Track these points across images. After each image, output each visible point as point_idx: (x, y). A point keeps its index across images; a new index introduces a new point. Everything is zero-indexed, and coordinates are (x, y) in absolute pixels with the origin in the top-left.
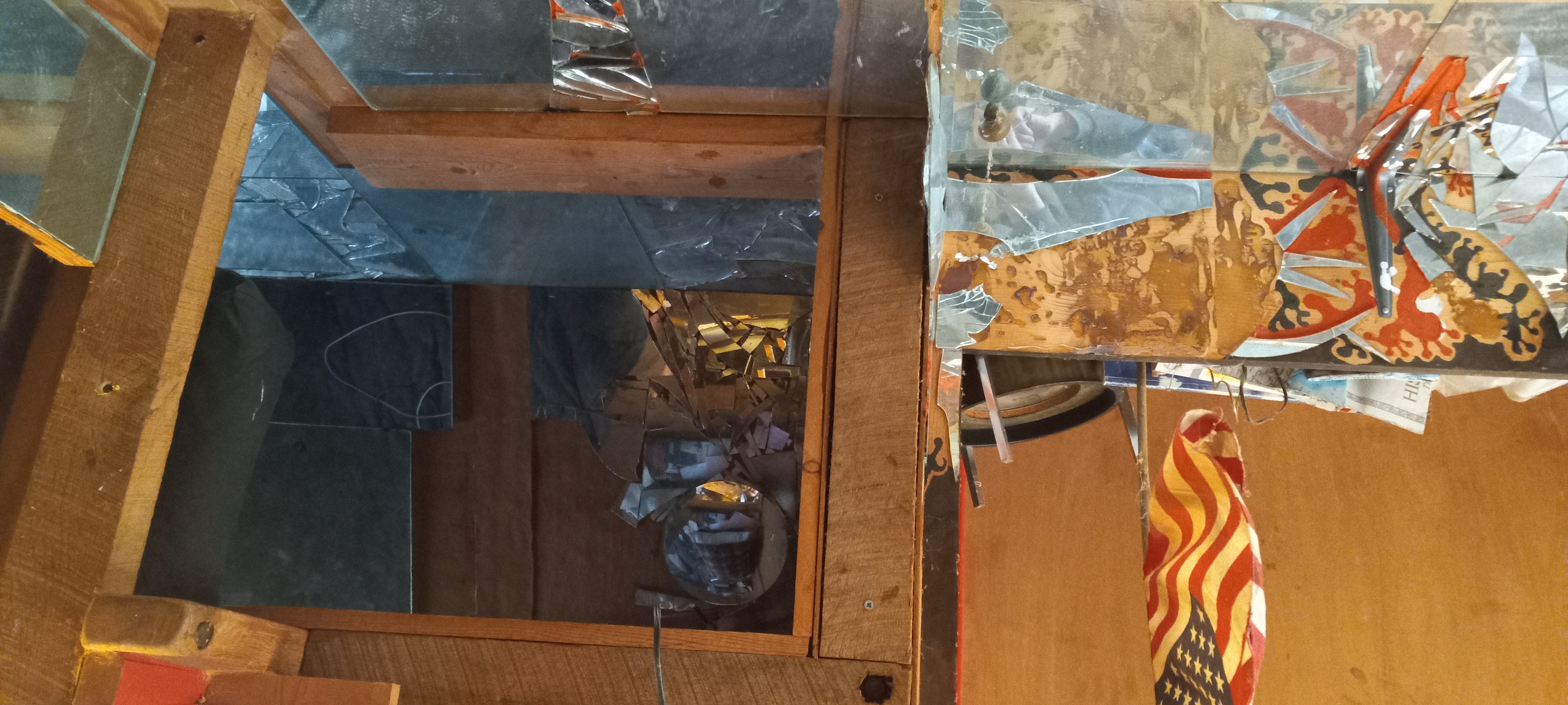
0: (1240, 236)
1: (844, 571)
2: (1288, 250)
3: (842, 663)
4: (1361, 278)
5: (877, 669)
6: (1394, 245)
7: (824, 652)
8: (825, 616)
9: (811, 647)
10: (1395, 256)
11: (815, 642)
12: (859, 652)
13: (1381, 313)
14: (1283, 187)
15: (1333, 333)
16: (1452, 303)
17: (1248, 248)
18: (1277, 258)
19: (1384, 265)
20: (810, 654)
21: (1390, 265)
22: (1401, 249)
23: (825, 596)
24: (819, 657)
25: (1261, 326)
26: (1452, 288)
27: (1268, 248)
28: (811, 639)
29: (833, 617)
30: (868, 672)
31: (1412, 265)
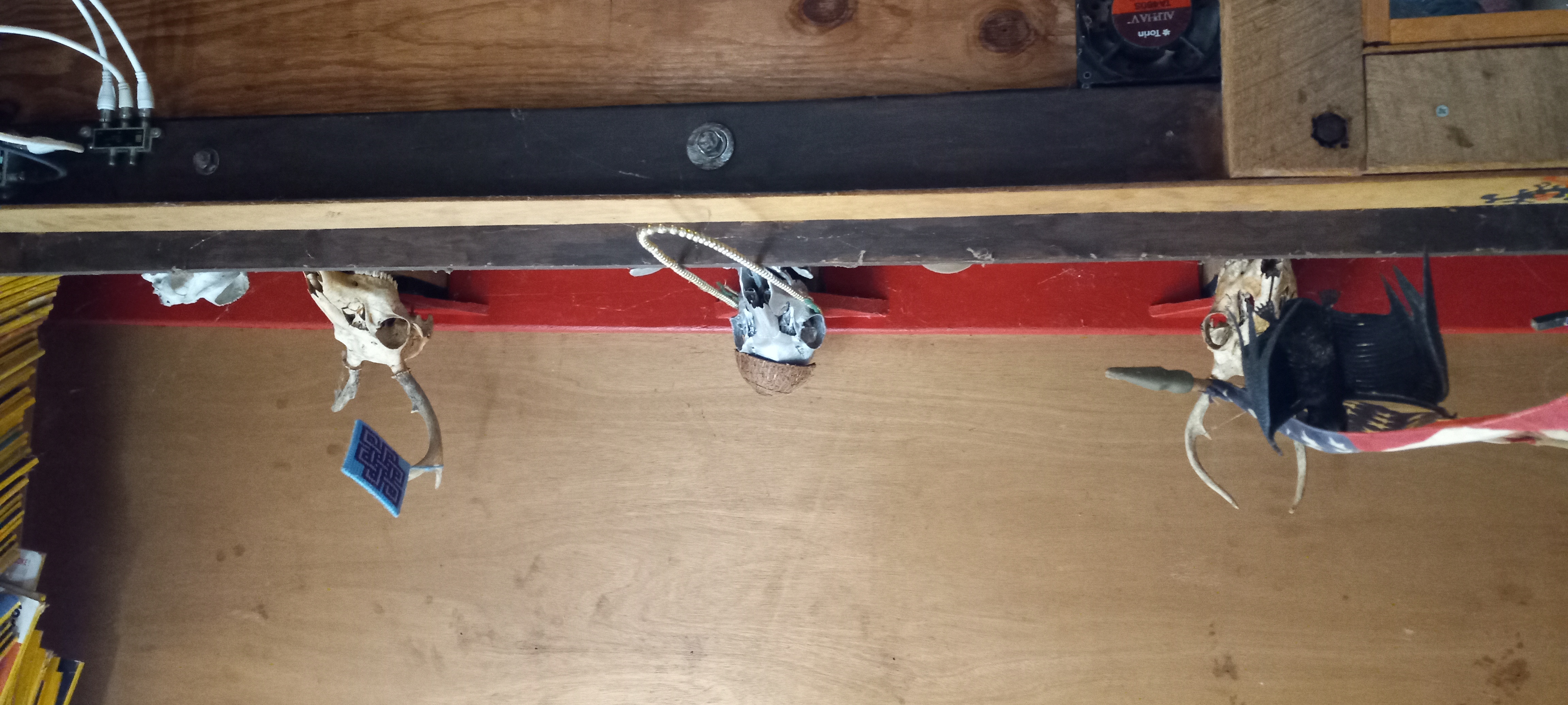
1: (1487, 75)
3: (1359, 86)
5: (1356, 127)
7: (1372, 61)
8: (1421, 58)
9: (1376, 44)
11: (1382, 49)
12: (1377, 105)
20: (1365, 45)
23: (1448, 55)
24: (1364, 56)
28: (1387, 44)
29: (1421, 68)
30: (1350, 119)
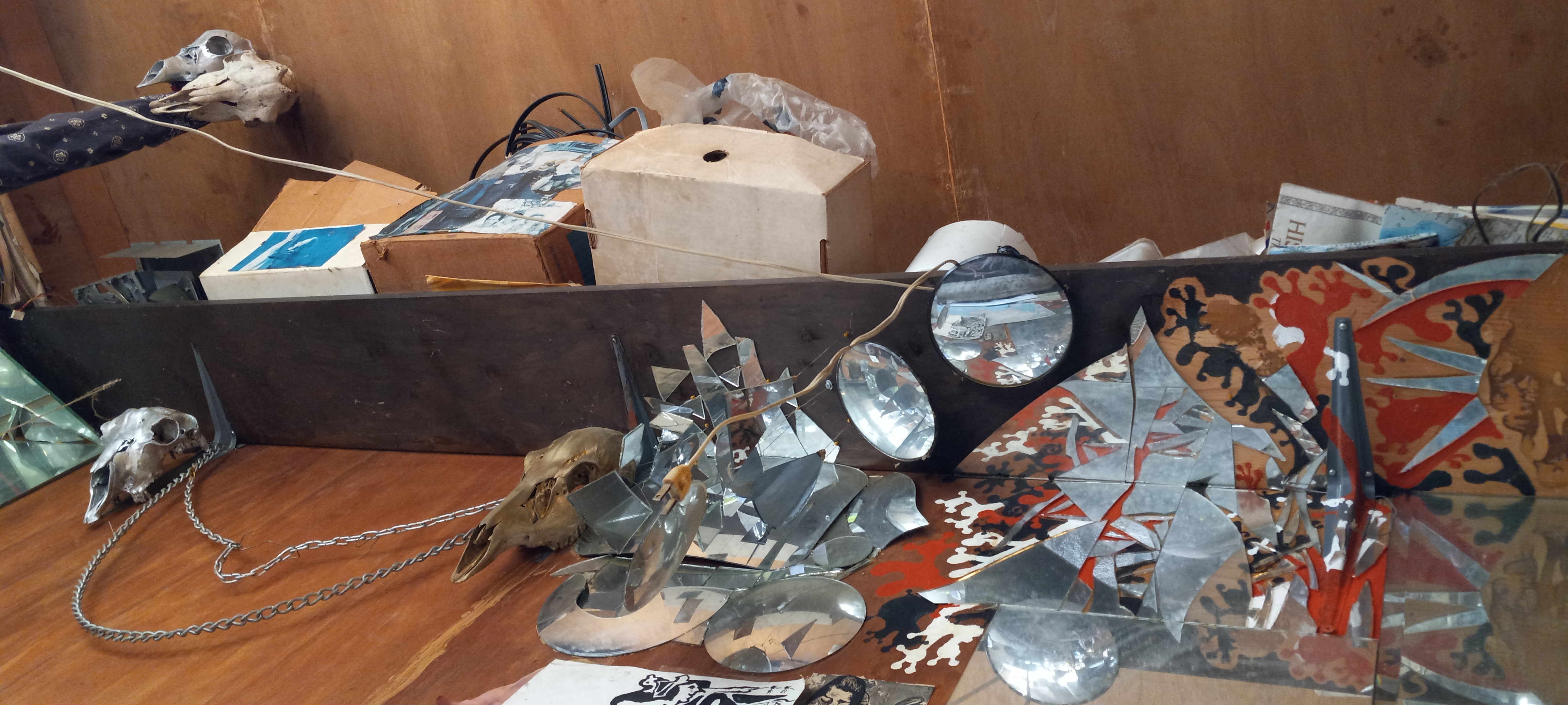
0: (1540, 414)
2: (1472, 397)
4: (1372, 365)
6: (1329, 406)
10: (1328, 393)
13: (1348, 322)
14: (1473, 477)
15: (1411, 295)
16: (1262, 340)
17: (1528, 398)
18: (1487, 386)
19: (1344, 381)
21: (1335, 382)
22: (1321, 401)
25: (1515, 297)
26: (1262, 357)
27: (1498, 399)
31: (1308, 383)
